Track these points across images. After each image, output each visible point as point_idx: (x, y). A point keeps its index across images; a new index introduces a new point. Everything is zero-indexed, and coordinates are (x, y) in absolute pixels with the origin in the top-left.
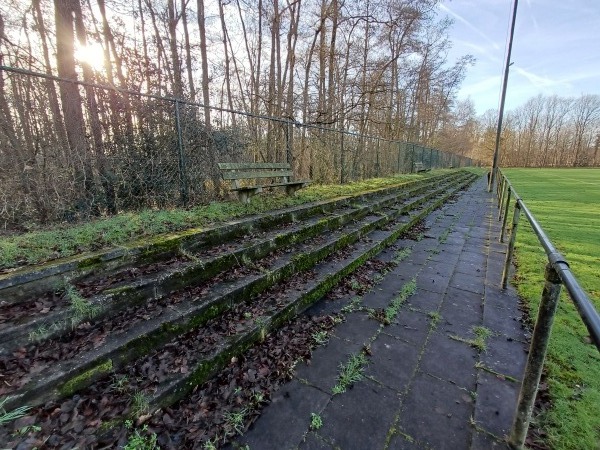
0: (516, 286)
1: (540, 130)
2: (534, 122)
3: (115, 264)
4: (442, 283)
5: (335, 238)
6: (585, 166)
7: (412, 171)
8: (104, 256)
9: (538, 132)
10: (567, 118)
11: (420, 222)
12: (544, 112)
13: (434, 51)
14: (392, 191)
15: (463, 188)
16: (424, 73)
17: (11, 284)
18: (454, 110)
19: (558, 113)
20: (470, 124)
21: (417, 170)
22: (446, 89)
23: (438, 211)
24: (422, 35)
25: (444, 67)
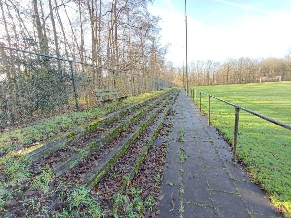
0: (212, 124)
1: (196, 72)
2: (194, 69)
3: (78, 135)
4: (191, 127)
5: (149, 117)
6: (211, 85)
7: (158, 90)
8: (75, 132)
9: (195, 73)
10: (203, 68)
11: (171, 109)
12: (196, 65)
13: (156, 40)
14: (156, 98)
15: (177, 95)
16: (153, 49)
17: (46, 148)
18: (166, 64)
19: (201, 65)
20: (172, 69)
21: (159, 89)
22: (163, 56)
23: (174, 105)
24: (151, 34)
25: (160, 47)
